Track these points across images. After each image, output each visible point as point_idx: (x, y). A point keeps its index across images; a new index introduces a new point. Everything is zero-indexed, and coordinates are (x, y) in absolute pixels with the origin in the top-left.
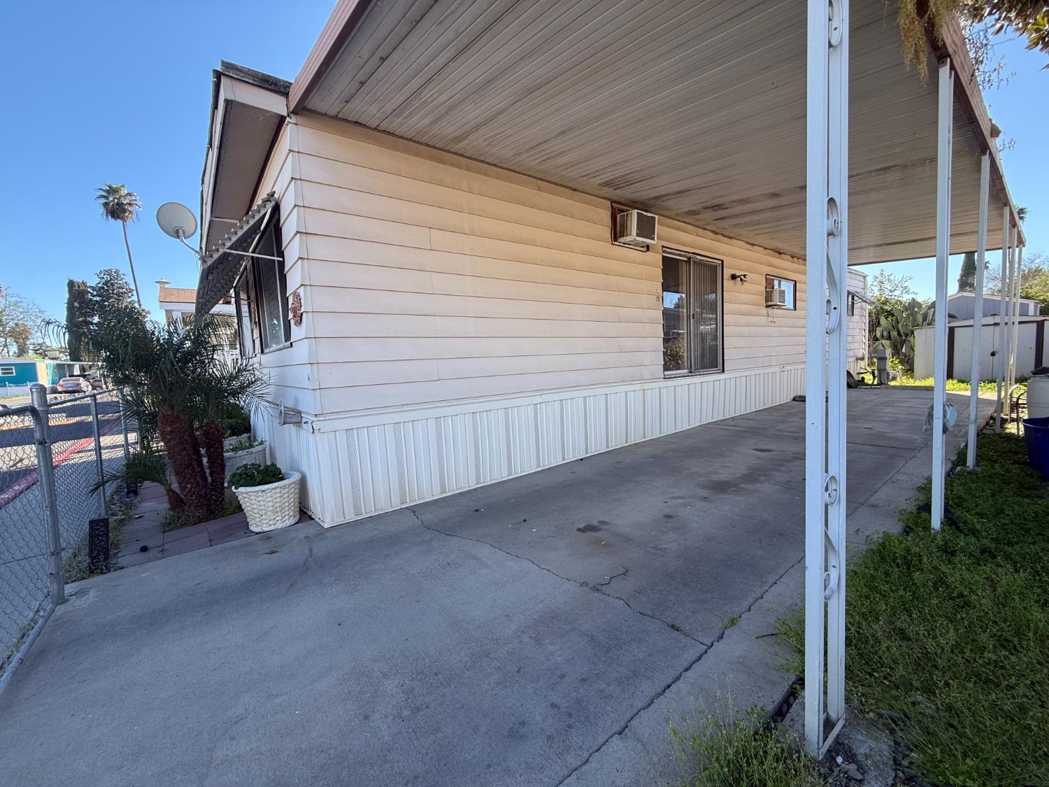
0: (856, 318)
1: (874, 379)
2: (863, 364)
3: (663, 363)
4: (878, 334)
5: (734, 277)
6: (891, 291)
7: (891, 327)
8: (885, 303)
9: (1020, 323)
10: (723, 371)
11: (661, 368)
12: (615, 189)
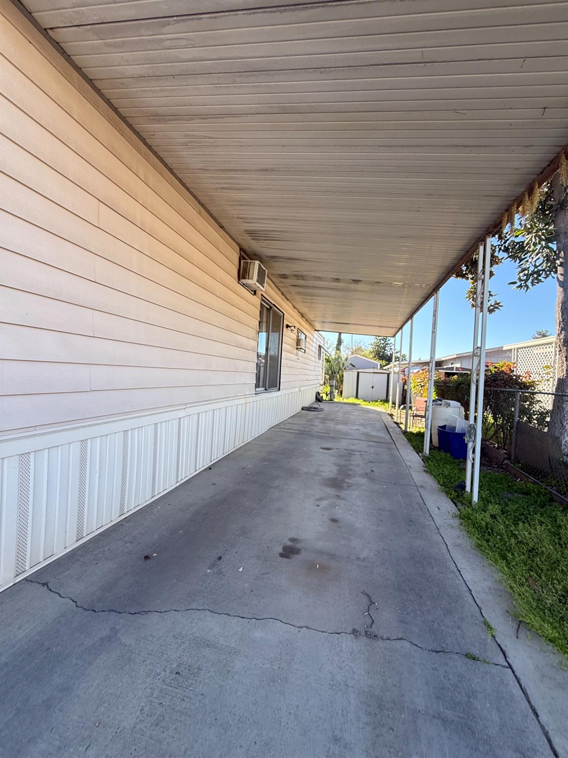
0: (321, 361)
3: (255, 382)
5: (288, 326)
10: (279, 390)
11: (254, 386)
12: (253, 239)
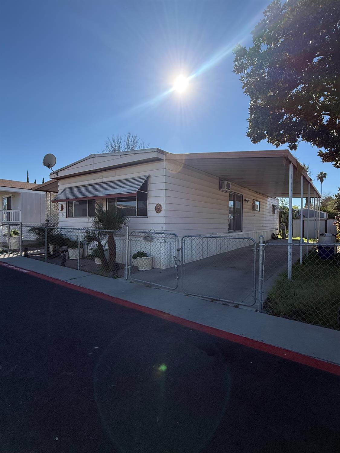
0: (276, 215)
1: (281, 237)
2: (278, 231)
3: (228, 228)
4: (282, 221)
5: (245, 200)
6: (285, 205)
7: (286, 218)
8: (283, 209)
9: (320, 220)
10: (242, 231)
11: (228, 229)
